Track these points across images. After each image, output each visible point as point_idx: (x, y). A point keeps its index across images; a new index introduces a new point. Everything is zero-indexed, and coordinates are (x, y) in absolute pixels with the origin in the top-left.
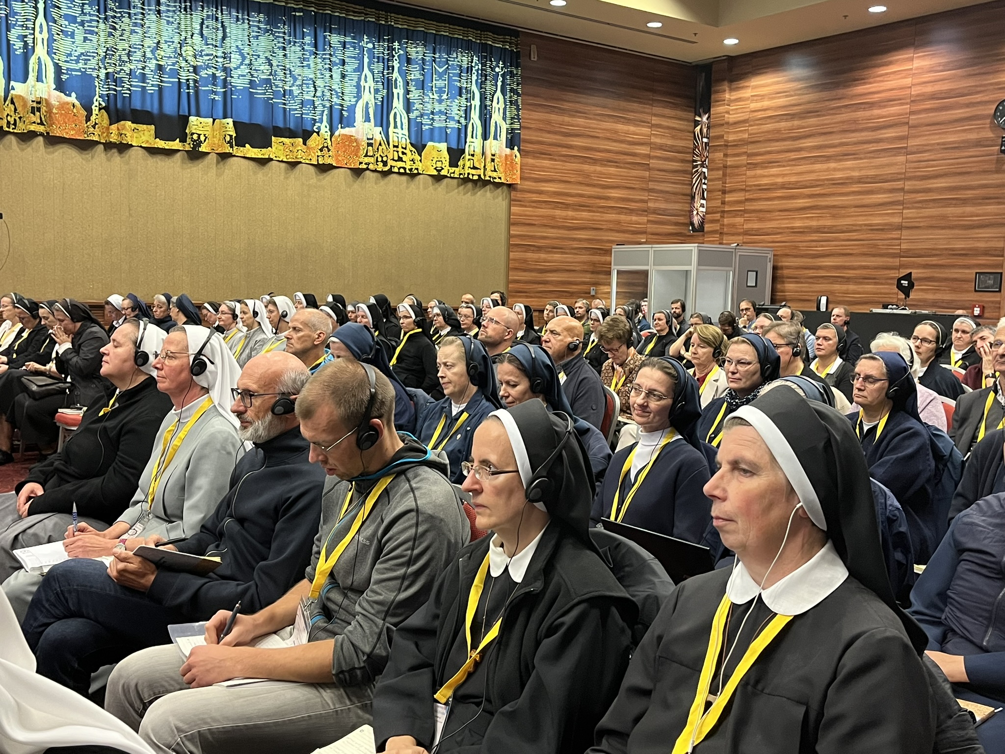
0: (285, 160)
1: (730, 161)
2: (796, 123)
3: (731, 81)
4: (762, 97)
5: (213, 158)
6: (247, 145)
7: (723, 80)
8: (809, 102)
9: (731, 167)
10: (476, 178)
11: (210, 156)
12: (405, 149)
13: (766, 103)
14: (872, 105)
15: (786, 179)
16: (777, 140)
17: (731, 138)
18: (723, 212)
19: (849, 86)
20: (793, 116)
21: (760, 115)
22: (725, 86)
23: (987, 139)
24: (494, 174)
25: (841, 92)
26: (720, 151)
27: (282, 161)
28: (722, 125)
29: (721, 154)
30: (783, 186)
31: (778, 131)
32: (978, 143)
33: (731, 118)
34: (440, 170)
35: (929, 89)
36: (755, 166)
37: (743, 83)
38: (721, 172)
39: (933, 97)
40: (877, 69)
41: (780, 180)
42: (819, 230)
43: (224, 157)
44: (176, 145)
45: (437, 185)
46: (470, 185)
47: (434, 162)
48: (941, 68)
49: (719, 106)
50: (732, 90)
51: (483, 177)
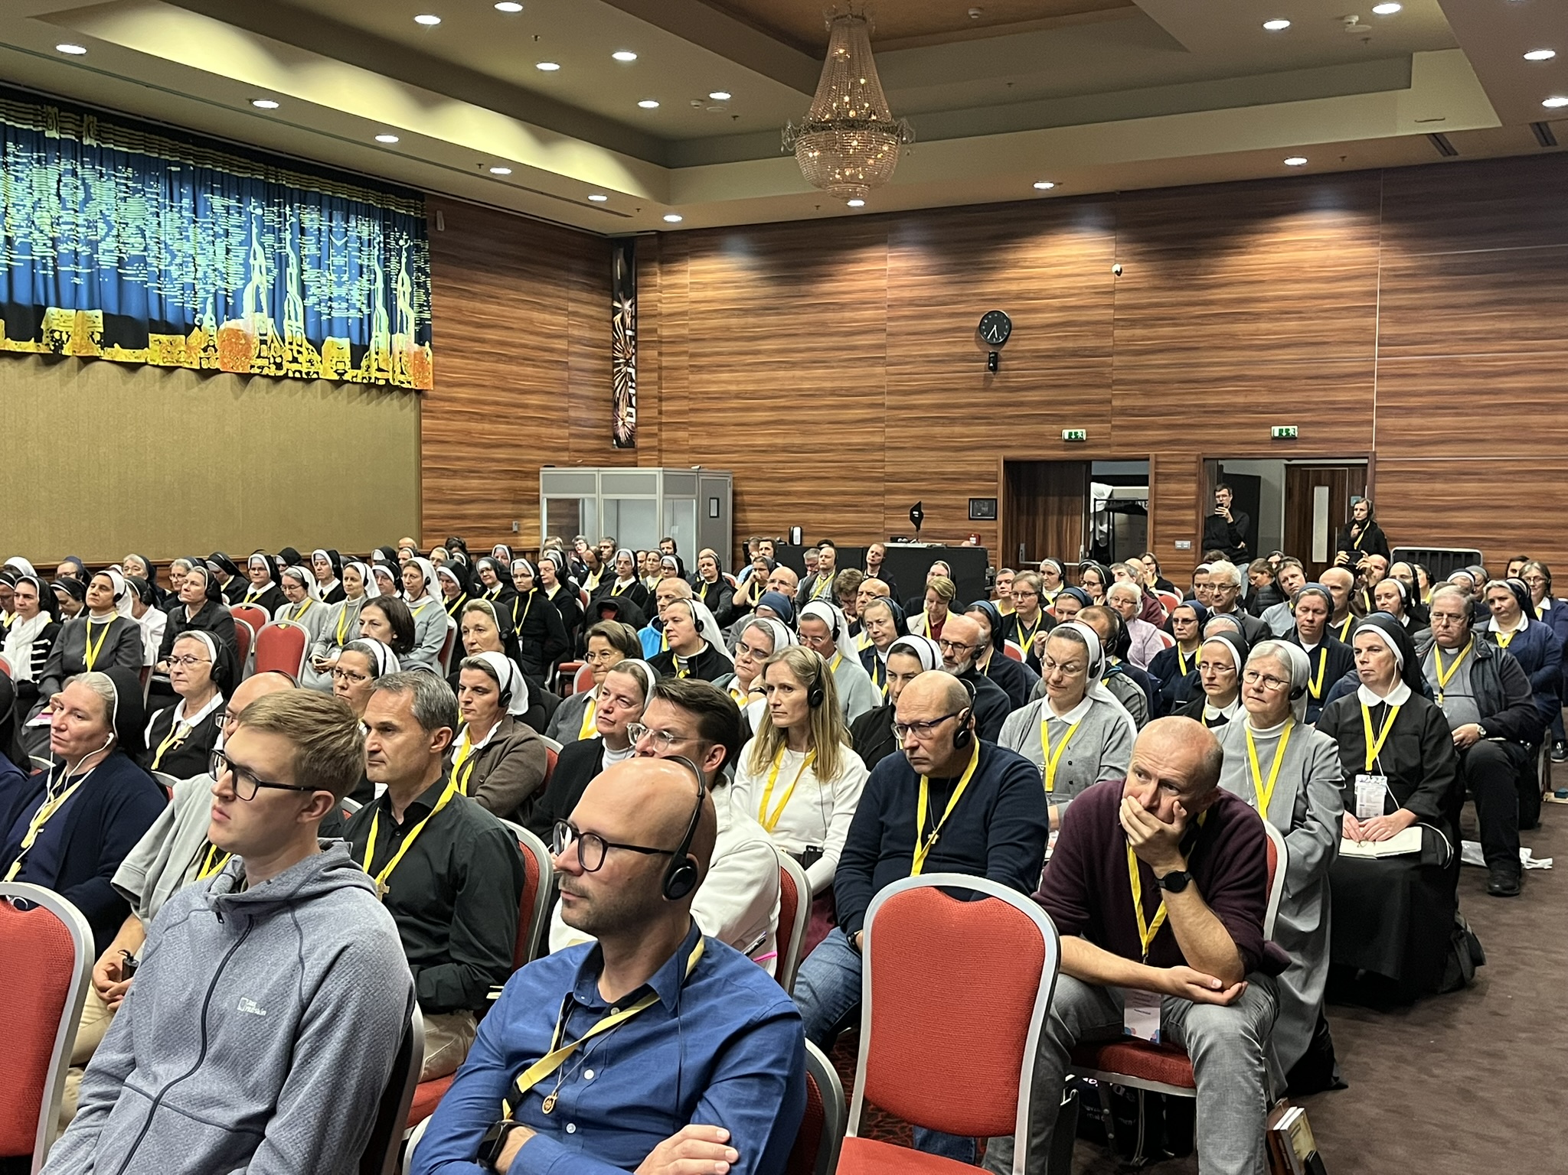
0: (161, 364)
1: (666, 361)
2: (751, 320)
3: (662, 262)
4: (705, 286)
5: (74, 362)
6: (116, 345)
7: (653, 260)
8: (767, 297)
9: (667, 368)
10: (382, 382)
11: (70, 360)
12: (301, 346)
13: (710, 294)
14: (842, 306)
15: (742, 387)
16: (727, 340)
17: (665, 332)
18: (660, 424)
19: (814, 282)
20: (746, 312)
21: (703, 307)
22: (656, 268)
23: (973, 354)
24: (402, 378)
25: (804, 288)
26: (653, 348)
27: (158, 366)
28: (655, 316)
29: (656, 353)
30: (738, 396)
31: (728, 329)
32: (964, 358)
33: (664, 308)
34: (343, 374)
35: (907, 294)
36: (700, 369)
37: (676, 266)
38: (656, 375)
39: (911, 303)
40: (846, 266)
41: (733, 388)
42: (785, 449)
43: (87, 361)
44: (30, 346)
45: (336, 392)
46: (374, 392)
47: (334, 362)
48: (918, 272)
49: (648, 292)
50: (664, 273)
51: (391, 381)
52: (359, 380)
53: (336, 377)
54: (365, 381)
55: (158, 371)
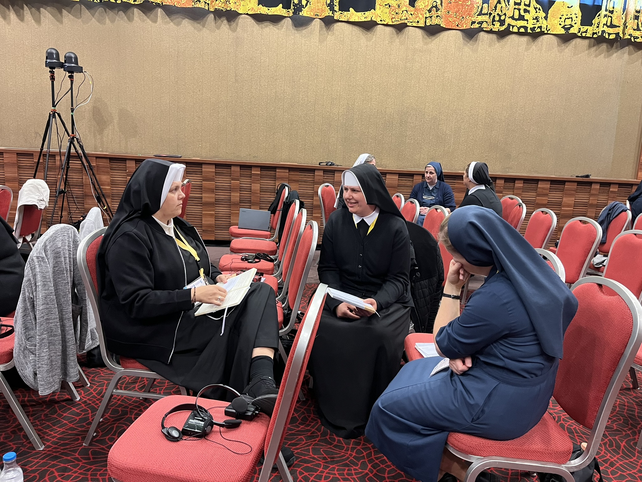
0: (391, 23)
6: (351, 9)
24: (637, 34)
27: (387, 25)
47: (563, 20)
52: (588, 35)
53: (563, 32)
54: (595, 36)
55: (388, 29)
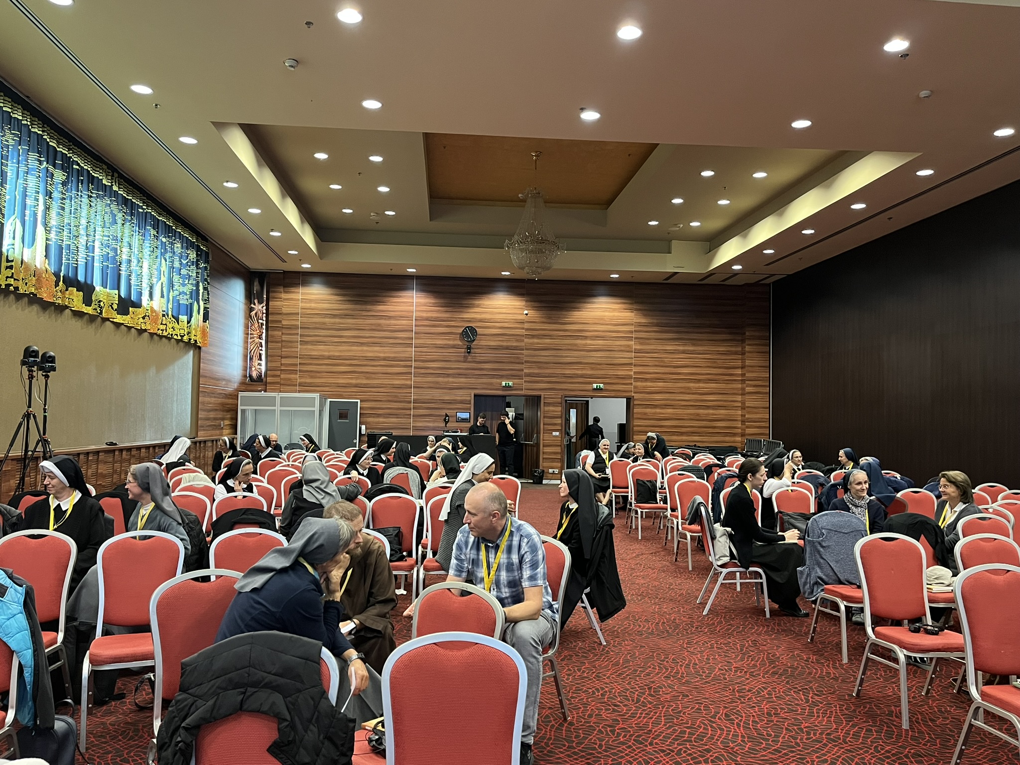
1: (284, 338)
2: (337, 320)
3: (284, 287)
4: (310, 301)
7: (280, 285)
9: (284, 341)
13: (313, 305)
14: (390, 318)
15: (331, 353)
16: (323, 329)
17: (284, 323)
18: (281, 370)
19: (374, 305)
20: (334, 316)
21: (309, 312)
22: (282, 289)
23: (459, 345)
25: (369, 307)
26: (279, 330)
28: (281, 314)
29: (280, 333)
30: (329, 358)
31: (324, 323)
32: (454, 347)
33: (285, 310)
34: (183, 336)
35: (424, 315)
36: (306, 343)
37: (293, 289)
38: (280, 344)
39: (427, 319)
40: (392, 299)
41: (326, 354)
42: (356, 386)
44: (88, 309)
48: (431, 305)
49: (276, 301)
50: (286, 292)
55: (126, 329)
